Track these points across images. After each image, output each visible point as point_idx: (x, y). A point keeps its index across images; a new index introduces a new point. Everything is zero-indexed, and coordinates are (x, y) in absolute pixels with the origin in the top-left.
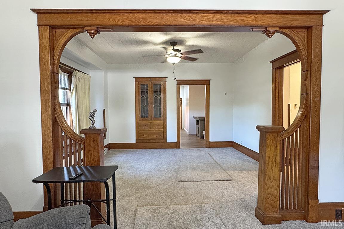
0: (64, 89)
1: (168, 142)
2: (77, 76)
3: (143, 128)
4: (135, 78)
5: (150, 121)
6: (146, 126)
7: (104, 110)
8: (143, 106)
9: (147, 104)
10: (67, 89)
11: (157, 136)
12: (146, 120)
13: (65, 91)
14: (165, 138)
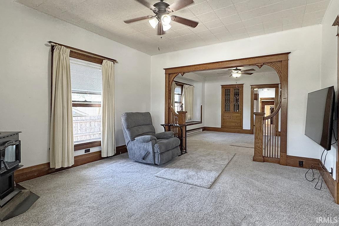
0: (178, 94)
1: (243, 129)
2: (186, 87)
3: (226, 118)
4: (222, 85)
5: (231, 114)
6: (228, 117)
7: (202, 106)
8: (227, 103)
9: (229, 102)
10: (180, 94)
11: (235, 124)
12: (228, 113)
13: (179, 95)
14: (241, 126)
